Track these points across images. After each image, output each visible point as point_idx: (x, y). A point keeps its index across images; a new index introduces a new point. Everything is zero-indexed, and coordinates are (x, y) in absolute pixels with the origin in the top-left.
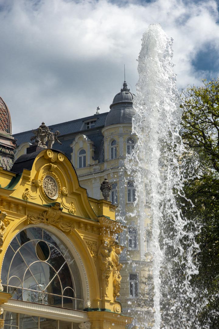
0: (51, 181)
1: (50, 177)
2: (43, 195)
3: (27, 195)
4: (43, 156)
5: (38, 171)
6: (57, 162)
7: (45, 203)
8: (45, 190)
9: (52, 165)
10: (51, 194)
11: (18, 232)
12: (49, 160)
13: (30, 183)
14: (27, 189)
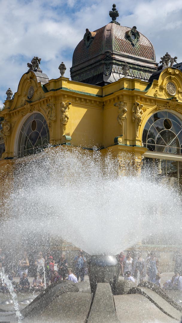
0: (171, 85)
1: (171, 83)
2: (167, 93)
3: (157, 94)
4: (166, 72)
5: (163, 80)
6: (175, 74)
7: (168, 98)
8: (168, 90)
9: (172, 76)
10: (172, 92)
11: (152, 114)
12: (170, 74)
13: (158, 87)
14: (157, 91)
